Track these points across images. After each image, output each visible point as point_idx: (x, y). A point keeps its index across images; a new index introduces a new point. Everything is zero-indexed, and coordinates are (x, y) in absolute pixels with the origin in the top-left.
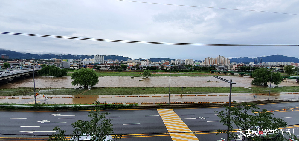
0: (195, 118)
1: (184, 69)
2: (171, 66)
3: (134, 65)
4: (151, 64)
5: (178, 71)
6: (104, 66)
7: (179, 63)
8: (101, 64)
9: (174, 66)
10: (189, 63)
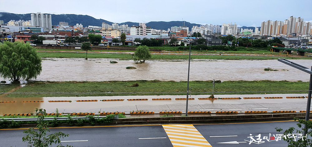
0: (238, 143)
1: (219, 44)
2: (191, 39)
3: (116, 35)
4: (152, 35)
5: (205, 48)
6: (53, 36)
7: (208, 32)
8: (47, 33)
9: (198, 38)
10: (229, 32)
